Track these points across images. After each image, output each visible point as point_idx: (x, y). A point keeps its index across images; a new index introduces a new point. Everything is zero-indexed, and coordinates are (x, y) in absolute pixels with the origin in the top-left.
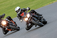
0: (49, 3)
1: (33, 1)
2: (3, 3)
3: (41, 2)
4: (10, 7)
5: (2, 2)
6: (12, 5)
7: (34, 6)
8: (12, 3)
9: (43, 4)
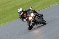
0: (54, 4)
1: (39, 1)
2: (8, 4)
3: (46, 3)
4: (15, 7)
5: (6, 3)
6: (16, 6)
7: (39, 7)
8: (17, 4)
9: (49, 4)
